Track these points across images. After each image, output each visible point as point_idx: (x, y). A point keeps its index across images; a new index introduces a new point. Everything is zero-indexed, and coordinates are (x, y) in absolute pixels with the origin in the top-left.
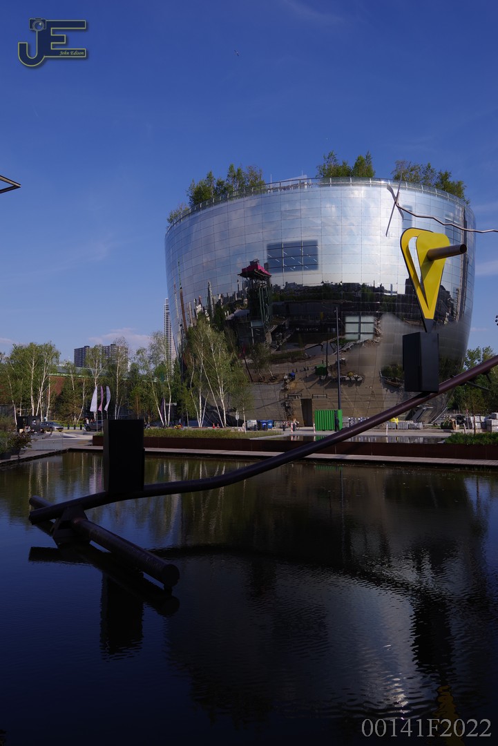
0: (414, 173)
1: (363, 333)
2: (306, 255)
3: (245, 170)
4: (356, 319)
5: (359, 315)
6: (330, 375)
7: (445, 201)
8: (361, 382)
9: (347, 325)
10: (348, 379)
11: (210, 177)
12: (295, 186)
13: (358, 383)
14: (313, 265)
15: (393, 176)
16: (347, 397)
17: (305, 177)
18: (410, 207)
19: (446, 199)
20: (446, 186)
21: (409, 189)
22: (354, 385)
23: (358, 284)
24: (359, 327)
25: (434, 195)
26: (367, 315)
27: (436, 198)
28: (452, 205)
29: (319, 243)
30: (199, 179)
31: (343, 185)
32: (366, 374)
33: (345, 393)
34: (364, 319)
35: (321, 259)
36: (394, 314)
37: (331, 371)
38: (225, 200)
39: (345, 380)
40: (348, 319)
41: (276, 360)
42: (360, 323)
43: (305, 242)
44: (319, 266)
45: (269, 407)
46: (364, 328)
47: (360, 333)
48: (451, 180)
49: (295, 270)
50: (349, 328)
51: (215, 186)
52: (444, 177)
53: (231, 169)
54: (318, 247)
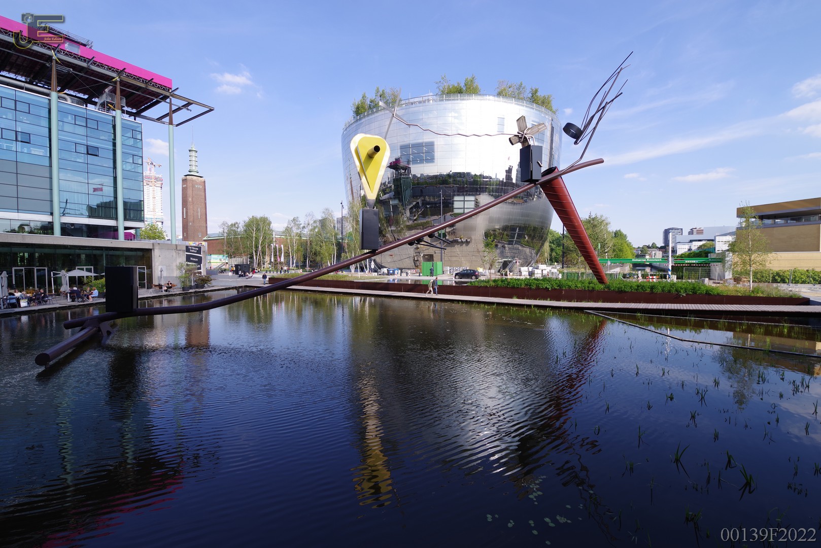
0: (511, 89)
1: (467, 208)
2: (426, 152)
3: (388, 91)
4: (461, 198)
5: (463, 195)
6: (447, 238)
7: (532, 110)
8: (469, 242)
9: (455, 202)
10: (460, 240)
11: (364, 97)
12: (420, 102)
13: (467, 243)
14: (431, 159)
15: (497, 92)
16: (459, 253)
17: (431, 94)
18: (504, 116)
19: (533, 109)
20: (535, 99)
22: (464, 245)
23: (464, 173)
24: (463, 204)
25: (523, 106)
26: (469, 195)
27: (524, 108)
28: (538, 112)
29: (435, 144)
30: (358, 100)
31: (453, 100)
32: (473, 237)
33: (458, 250)
34: (467, 198)
35: (437, 154)
36: (490, 194)
37: (449, 234)
38: (373, 113)
39: (458, 242)
40: (456, 198)
41: (410, 228)
42: (464, 201)
43: (426, 143)
44: (436, 160)
45: (406, 260)
46: (467, 205)
47: (464, 208)
48: (538, 94)
49: (420, 163)
50: (456, 205)
51: (369, 103)
52: (534, 93)
53: (378, 91)
54: (435, 146)
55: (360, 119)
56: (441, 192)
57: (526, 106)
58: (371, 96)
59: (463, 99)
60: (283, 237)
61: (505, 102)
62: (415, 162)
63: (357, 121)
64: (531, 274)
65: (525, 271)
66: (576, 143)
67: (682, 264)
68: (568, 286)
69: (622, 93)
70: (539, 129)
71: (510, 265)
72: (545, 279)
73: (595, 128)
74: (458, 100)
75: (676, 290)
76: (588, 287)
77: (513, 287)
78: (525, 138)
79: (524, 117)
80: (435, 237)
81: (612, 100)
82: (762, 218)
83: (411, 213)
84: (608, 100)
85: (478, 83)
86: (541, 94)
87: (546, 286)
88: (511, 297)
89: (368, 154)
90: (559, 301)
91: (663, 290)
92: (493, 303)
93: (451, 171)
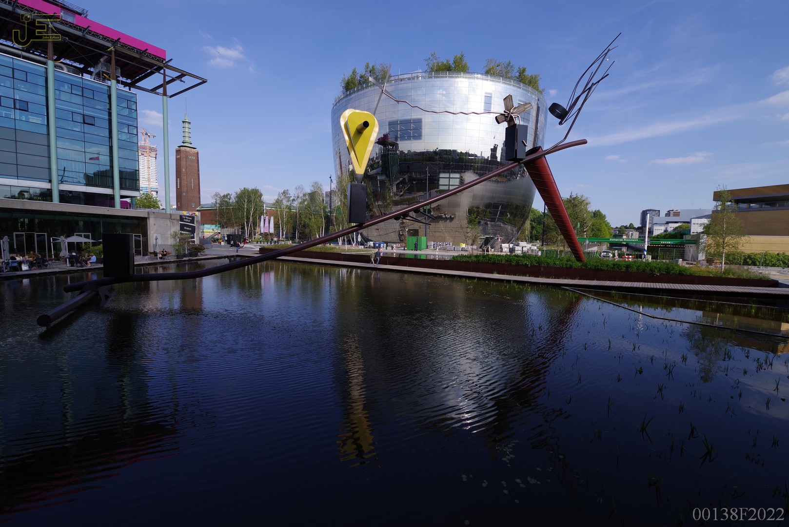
0: (499, 67)
1: (452, 185)
2: (413, 129)
3: (378, 67)
4: (447, 175)
5: (449, 172)
6: (432, 213)
7: (518, 89)
8: (453, 218)
9: (441, 179)
10: (444, 217)
11: (354, 72)
12: (409, 79)
13: (451, 219)
14: (418, 136)
15: (485, 70)
16: (443, 229)
17: (421, 71)
18: (491, 94)
19: (520, 88)
20: (523, 79)
21: (490, 80)
22: (448, 221)
23: (450, 150)
24: (448, 181)
25: (511, 85)
26: (455, 172)
27: (512, 87)
28: (525, 92)
29: (423, 121)
30: (348, 75)
31: (442, 77)
32: (457, 214)
33: (442, 226)
34: (452, 175)
35: (425, 131)
36: (475, 172)
37: (434, 210)
38: (363, 88)
39: (442, 218)
40: (442, 175)
41: (396, 203)
42: (449, 178)
43: (414, 120)
44: (423, 137)
45: (392, 234)
46: (452, 182)
47: (449, 185)
48: (526, 73)
49: (407, 139)
50: (442, 181)
51: (359, 78)
52: (522, 72)
53: (367, 67)
54: (423, 123)
55: (350, 94)
56: (427, 169)
57: (513, 85)
58: (361, 71)
59: (452, 77)
60: (274, 209)
61: (493, 81)
62: (403, 138)
63: (347, 96)
64: (512, 250)
65: (506, 247)
66: (561, 123)
67: (658, 244)
68: (547, 263)
69: (608, 75)
70: (525, 108)
71: (492, 241)
72: (525, 255)
73: (580, 109)
74: (446, 77)
75: (651, 270)
76: (566, 265)
77: (494, 263)
78: (511, 117)
79: (511, 96)
80: (421, 212)
81: (598, 82)
82: (737, 202)
83: (398, 188)
84: (594, 81)
85: (467, 61)
86: (528, 73)
87: (525, 262)
88: (492, 273)
89: (357, 129)
90: (538, 277)
91: (638, 269)
92: (474, 278)
93: (437, 148)
